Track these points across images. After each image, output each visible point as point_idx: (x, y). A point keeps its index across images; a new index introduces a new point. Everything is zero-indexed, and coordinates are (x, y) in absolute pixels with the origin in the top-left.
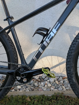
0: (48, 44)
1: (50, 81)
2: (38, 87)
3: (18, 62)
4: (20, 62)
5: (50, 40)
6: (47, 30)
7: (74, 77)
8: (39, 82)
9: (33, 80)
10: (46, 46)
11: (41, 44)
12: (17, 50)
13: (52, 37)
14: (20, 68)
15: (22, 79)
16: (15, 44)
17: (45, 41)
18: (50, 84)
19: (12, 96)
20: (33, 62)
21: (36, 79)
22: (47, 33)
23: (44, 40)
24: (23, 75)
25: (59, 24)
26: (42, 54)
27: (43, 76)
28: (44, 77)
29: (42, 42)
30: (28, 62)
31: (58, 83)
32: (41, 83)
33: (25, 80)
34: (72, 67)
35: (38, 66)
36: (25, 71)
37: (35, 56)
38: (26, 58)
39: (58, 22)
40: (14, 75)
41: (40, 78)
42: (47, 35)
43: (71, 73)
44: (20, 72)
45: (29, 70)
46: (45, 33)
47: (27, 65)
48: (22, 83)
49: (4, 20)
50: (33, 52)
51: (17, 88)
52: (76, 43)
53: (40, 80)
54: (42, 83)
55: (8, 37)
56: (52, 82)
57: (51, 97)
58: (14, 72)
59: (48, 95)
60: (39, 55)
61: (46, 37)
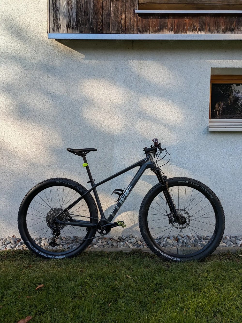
0: (123, 202)
1: (131, 241)
2: (117, 246)
3: (98, 218)
4: (100, 217)
5: (125, 199)
6: (122, 191)
7: (144, 229)
8: (118, 242)
9: (112, 241)
10: (121, 204)
11: (117, 202)
12: (98, 207)
13: (126, 197)
14: (100, 222)
15: (102, 231)
16: (96, 202)
17: (120, 200)
18: (131, 244)
19: (91, 252)
20: (111, 217)
21: (115, 239)
22: (122, 192)
23: (120, 198)
24: (103, 228)
25: (131, 187)
26: (118, 210)
27: (123, 236)
28: (124, 238)
29: (119, 200)
30: (107, 218)
31: (140, 244)
32: (120, 243)
33: (105, 232)
34: (142, 221)
35: (115, 220)
36: (104, 224)
37: (113, 212)
38: (105, 210)
39: (130, 185)
40: (96, 228)
41: (120, 238)
42: (122, 194)
43: (142, 226)
44: (101, 225)
45: (107, 223)
46: (121, 192)
47: (107, 220)
48: (102, 235)
49: (88, 182)
50: (110, 207)
51: (94, 247)
52: (145, 202)
53: (119, 240)
54: (122, 243)
55: (91, 197)
56: (133, 242)
57: (129, 253)
58: (95, 225)
59: (126, 252)
60: (115, 211)
61: (121, 196)
